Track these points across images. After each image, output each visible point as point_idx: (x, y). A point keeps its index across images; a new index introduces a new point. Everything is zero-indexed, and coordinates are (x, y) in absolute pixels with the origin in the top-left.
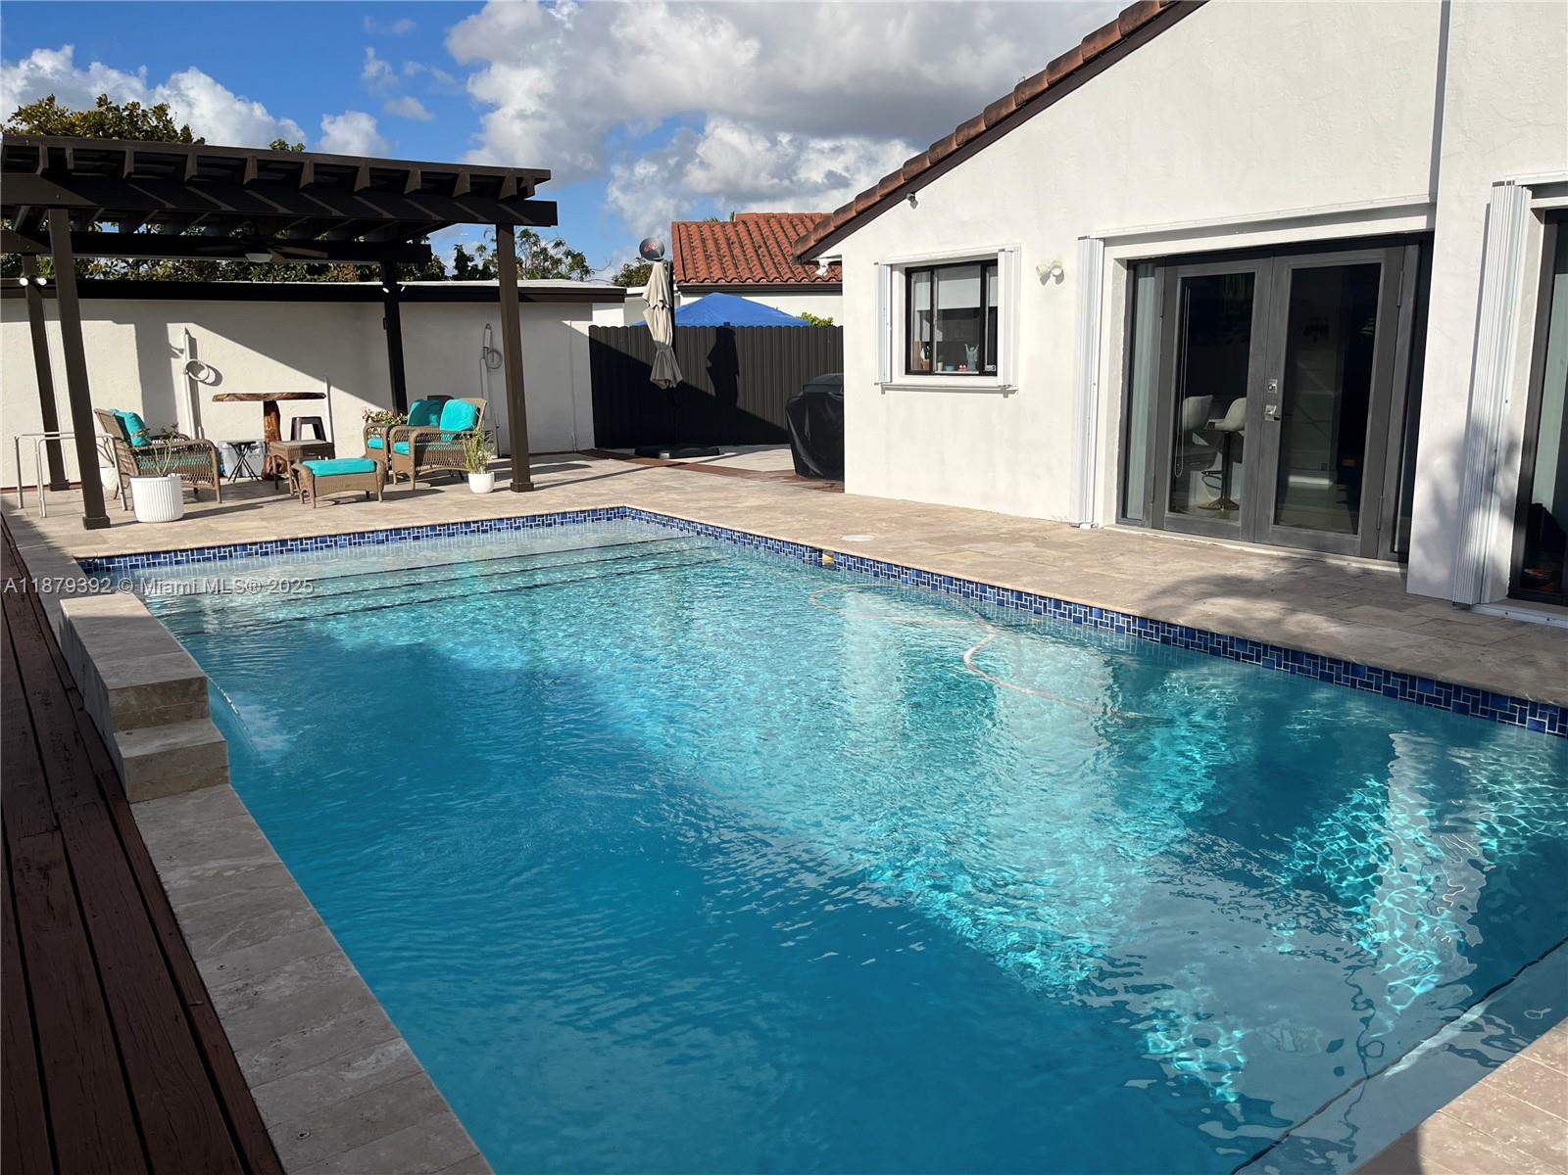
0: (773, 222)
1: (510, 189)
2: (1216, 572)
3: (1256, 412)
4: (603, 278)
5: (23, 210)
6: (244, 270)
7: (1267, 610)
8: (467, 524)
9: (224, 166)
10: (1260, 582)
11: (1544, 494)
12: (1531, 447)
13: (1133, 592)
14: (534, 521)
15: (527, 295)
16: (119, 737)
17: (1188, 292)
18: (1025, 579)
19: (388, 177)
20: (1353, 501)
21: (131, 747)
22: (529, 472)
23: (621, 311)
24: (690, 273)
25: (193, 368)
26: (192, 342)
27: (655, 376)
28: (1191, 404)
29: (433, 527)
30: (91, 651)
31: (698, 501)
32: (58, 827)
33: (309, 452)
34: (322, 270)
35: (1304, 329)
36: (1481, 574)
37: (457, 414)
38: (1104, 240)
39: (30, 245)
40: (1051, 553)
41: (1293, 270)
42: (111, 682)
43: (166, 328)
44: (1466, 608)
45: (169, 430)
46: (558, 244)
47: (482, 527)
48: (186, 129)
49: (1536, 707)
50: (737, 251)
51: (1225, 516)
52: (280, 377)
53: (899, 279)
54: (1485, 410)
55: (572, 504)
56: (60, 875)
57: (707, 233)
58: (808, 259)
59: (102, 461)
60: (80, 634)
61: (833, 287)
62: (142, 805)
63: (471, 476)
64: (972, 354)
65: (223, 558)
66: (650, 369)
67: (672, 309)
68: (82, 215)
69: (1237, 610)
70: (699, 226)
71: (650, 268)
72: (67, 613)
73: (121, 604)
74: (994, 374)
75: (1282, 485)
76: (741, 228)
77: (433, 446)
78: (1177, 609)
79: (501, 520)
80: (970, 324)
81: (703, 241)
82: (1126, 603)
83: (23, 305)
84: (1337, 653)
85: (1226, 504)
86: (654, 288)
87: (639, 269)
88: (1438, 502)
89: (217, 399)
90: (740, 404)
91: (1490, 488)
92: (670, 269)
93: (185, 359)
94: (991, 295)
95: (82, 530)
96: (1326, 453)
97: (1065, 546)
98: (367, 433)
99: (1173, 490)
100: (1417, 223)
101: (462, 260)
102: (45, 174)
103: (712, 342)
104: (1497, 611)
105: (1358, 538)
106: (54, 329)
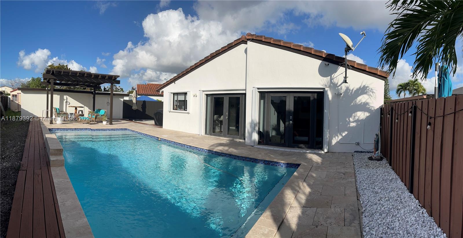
0: (153, 85)
1: (113, 78)
2: (219, 142)
3: (224, 117)
4: (126, 93)
5: (48, 79)
6: (75, 88)
7: (226, 148)
8: (102, 129)
9: (75, 73)
10: (226, 144)
11: (261, 130)
12: (259, 123)
13: (208, 146)
14: (112, 130)
15: (114, 94)
16: (51, 156)
17: (215, 100)
18: (191, 144)
19: (96, 76)
20: (238, 131)
21: (52, 158)
22: (112, 122)
23: (128, 97)
24: (139, 92)
25: (66, 102)
26: (67, 98)
27: (133, 108)
28: (215, 116)
29: (97, 129)
30: (48, 143)
31: (139, 128)
32: (41, 169)
33: (80, 115)
34: (85, 89)
35: (231, 105)
36: (254, 141)
37: (102, 112)
38: (203, 91)
39: (48, 84)
40: (195, 139)
41: (229, 97)
42: (51, 148)
43: (64, 96)
44: (253, 146)
45: (62, 111)
46: (119, 87)
47: (104, 130)
48: (70, 68)
49: (261, 160)
50: (147, 89)
51: (221, 133)
52: (78, 104)
53: (172, 95)
54: (253, 118)
55: (119, 127)
56: (40, 176)
57: (142, 86)
58: (158, 91)
59: (53, 115)
60: (47, 140)
61: (162, 96)
62: (52, 168)
63: (103, 122)
64: (183, 107)
65: (67, 130)
66: (132, 107)
67: (136, 98)
68: (55, 80)
69: (222, 148)
70: (141, 85)
71: (133, 91)
72: (46, 136)
73: (53, 136)
74: (187, 110)
75: (229, 128)
76: (148, 86)
77: (98, 117)
78: (213, 149)
79: (107, 129)
80: (183, 102)
81: (142, 87)
82: (206, 147)
83: (46, 92)
84: (236, 155)
85: (221, 131)
86: (134, 94)
87: (131, 91)
88: (248, 132)
89: (69, 107)
90: (146, 113)
91: (255, 129)
92: (136, 91)
93: (66, 101)
94: (186, 98)
95: (49, 124)
96: (234, 124)
97: (197, 138)
98: (89, 114)
99: (213, 129)
100: (244, 92)
101: (105, 89)
102: (51, 74)
103: (142, 103)
104: (257, 146)
105: (239, 136)
106: (50, 95)
